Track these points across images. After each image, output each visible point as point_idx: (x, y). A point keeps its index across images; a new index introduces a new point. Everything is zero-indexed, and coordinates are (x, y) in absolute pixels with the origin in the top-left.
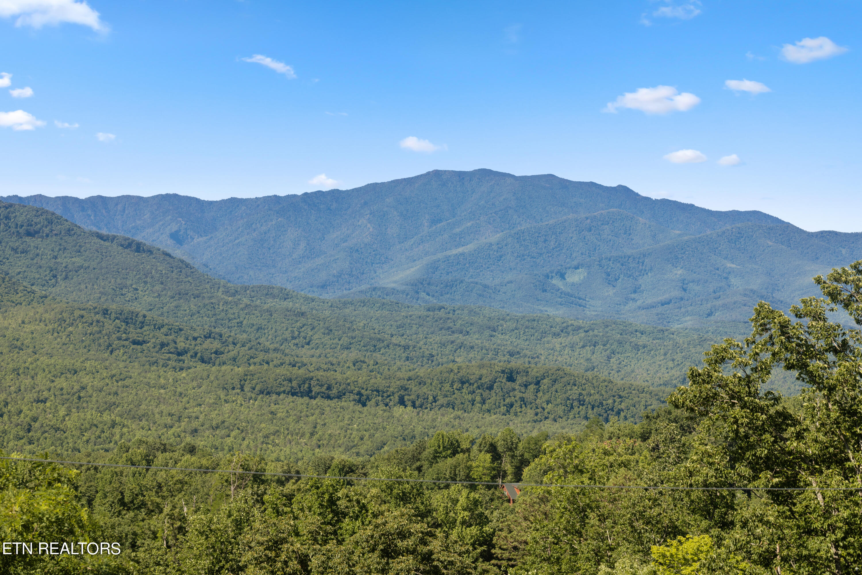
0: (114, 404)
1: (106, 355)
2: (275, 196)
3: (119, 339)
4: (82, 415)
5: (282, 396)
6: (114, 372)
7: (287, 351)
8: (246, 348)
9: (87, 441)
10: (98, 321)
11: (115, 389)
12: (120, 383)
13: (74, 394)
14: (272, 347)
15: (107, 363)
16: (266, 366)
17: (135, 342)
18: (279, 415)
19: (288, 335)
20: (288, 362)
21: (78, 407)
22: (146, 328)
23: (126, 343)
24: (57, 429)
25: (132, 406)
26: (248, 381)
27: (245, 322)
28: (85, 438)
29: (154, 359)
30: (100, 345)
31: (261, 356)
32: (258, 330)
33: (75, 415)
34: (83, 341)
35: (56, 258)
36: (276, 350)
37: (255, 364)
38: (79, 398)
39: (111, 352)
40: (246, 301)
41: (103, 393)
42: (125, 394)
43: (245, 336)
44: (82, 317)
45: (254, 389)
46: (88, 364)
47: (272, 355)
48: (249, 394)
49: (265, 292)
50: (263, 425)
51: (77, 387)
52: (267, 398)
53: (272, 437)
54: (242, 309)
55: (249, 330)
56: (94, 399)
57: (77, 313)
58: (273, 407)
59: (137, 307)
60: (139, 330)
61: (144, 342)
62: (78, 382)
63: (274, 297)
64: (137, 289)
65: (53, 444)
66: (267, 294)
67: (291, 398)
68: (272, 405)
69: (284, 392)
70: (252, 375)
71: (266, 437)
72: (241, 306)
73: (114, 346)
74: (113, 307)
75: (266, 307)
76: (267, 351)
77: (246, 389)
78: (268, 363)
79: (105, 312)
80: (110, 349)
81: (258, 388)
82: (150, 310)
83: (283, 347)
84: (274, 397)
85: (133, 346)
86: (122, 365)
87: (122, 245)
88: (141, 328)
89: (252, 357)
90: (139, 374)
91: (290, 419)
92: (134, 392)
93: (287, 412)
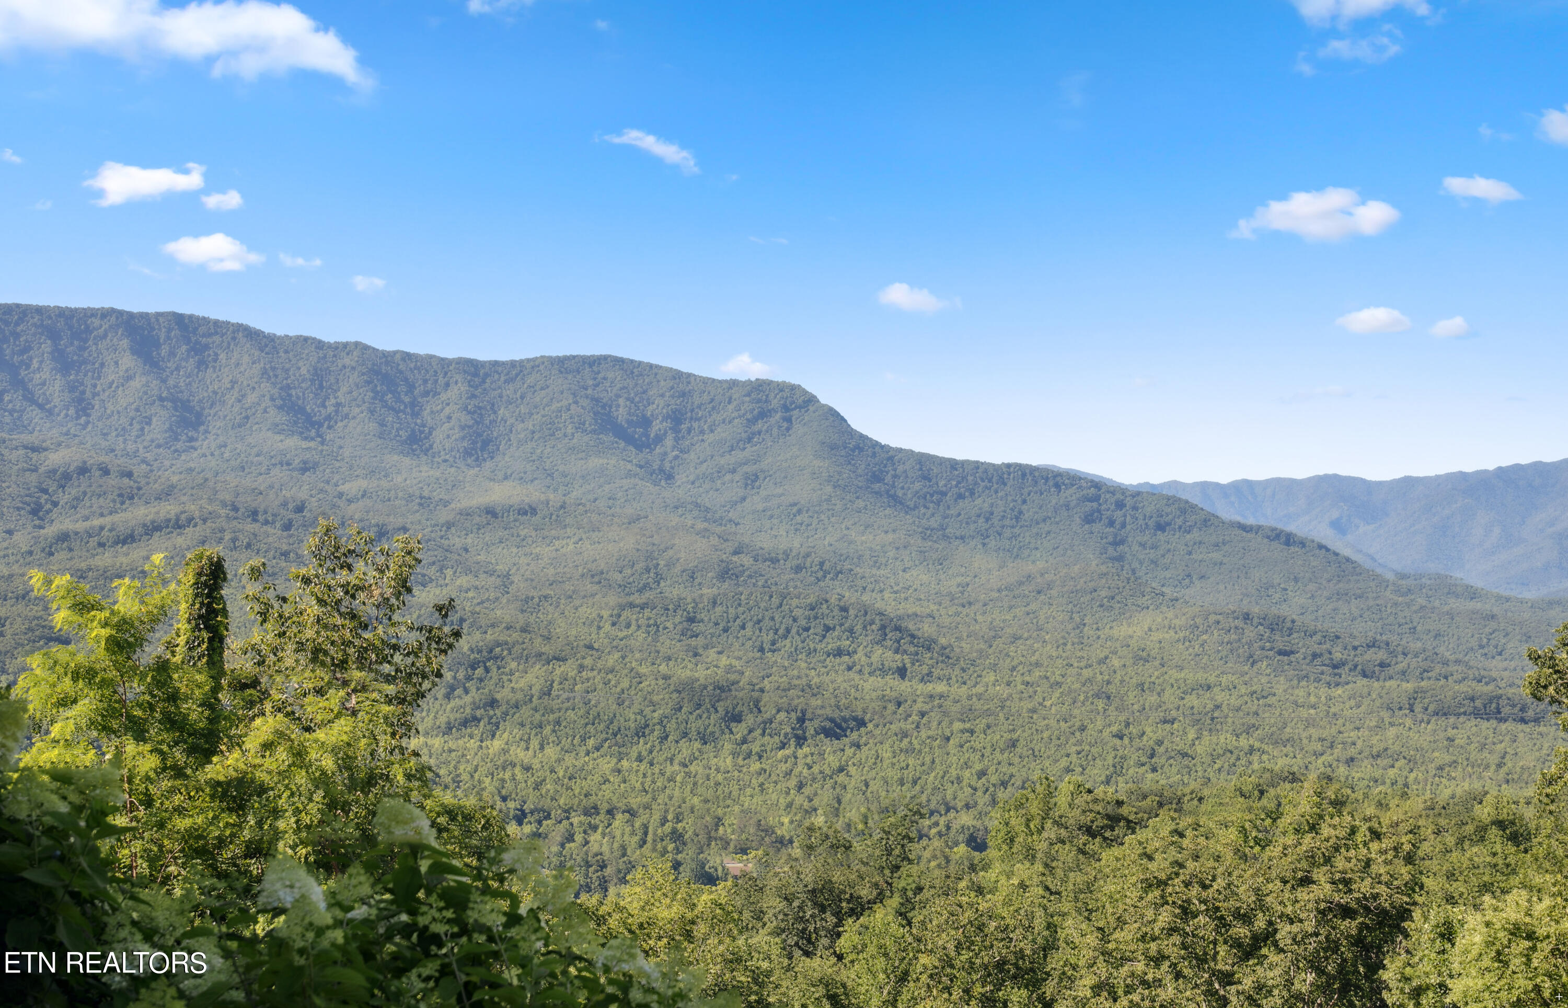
0: (1254, 726)
1: (1246, 668)
2: (1461, 472)
3: (1263, 649)
4: (1214, 739)
5: (1462, 719)
6: (1254, 688)
7: (1471, 663)
8: (1420, 660)
9: (1219, 770)
10: (1236, 628)
11: (1254, 708)
12: (1261, 702)
13: (1206, 714)
14: (1452, 658)
15: (1247, 678)
16: (1443, 681)
17: (1281, 653)
18: (1457, 742)
19: (1474, 643)
20: (1471, 676)
21: (1210, 730)
22: (1295, 635)
23: (1271, 653)
24: (1185, 755)
25: (1274, 729)
26: (1418, 700)
27: (1419, 628)
28: (1216, 766)
29: (1304, 673)
30: (1239, 656)
31: (1438, 669)
32: (1435, 637)
33: (1206, 737)
34: (1219, 651)
35: (1190, 553)
36: (1458, 662)
37: (1429, 678)
38: (1212, 719)
39: (1252, 665)
40: (1421, 601)
41: (1241, 714)
42: (1267, 715)
43: (1419, 644)
44: (1218, 622)
45: (1426, 709)
46: (1224, 680)
47: (1453, 668)
48: (1420, 716)
49: (1446, 590)
50: (1436, 754)
51: (1210, 706)
52: (1442, 722)
53: (1447, 769)
54: (1416, 612)
55: (1425, 637)
56: (1230, 720)
57: (1212, 618)
58: (1451, 732)
59: (1288, 611)
60: (1286, 638)
61: (1292, 652)
62: (1212, 699)
63: (1457, 596)
64: (1286, 590)
65: (1179, 772)
66: (1449, 593)
67: (1473, 722)
68: (1449, 729)
69: (1465, 713)
70: (1425, 692)
71: (1441, 768)
72: (1414, 608)
73: (1255, 657)
74: (1256, 610)
75: (1446, 608)
76: (1446, 663)
77: (1418, 708)
78: (1446, 678)
79: (1247, 617)
80: (1252, 661)
81: (1432, 708)
82: (1302, 614)
83: (1467, 658)
84: (1452, 719)
85: (1278, 658)
86: (1264, 680)
87: (1268, 537)
88: (1289, 636)
89: (1425, 671)
90: (1285, 691)
91: (1473, 746)
92: (1277, 713)
93: (1469, 738)
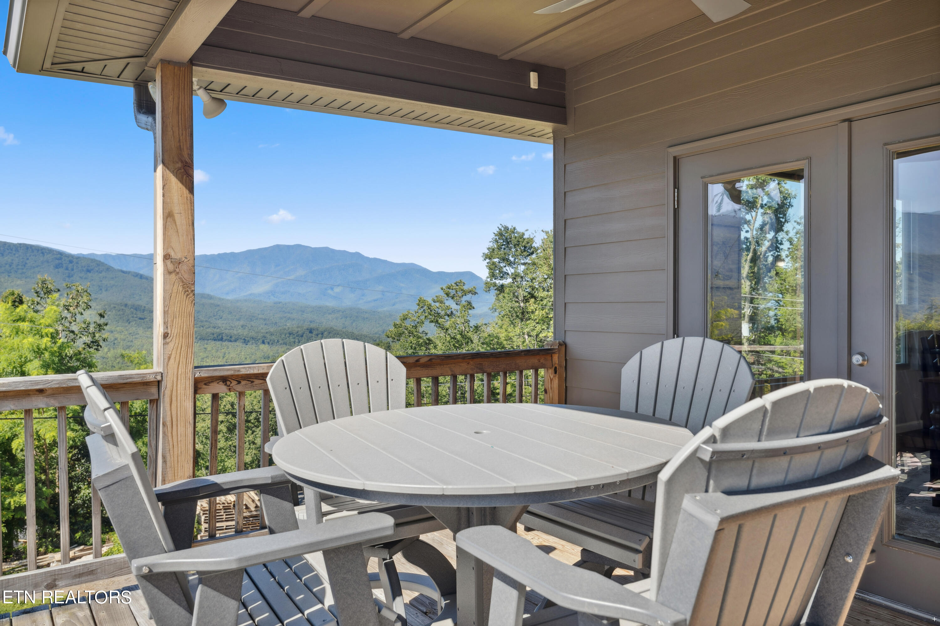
0: (131, 346)
1: (127, 324)
3: (133, 317)
4: (116, 351)
5: (210, 341)
6: (131, 332)
7: (211, 322)
9: (119, 363)
10: (123, 309)
11: (131, 339)
12: (134, 337)
13: (111, 342)
15: (127, 328)
17: (140, 319)
19: (211, 314)
20: (212, 326)
21: (114, 348)
22: (145, 312)
23: (137, 319)
24: (104, 358)
25: (140, 347)
28: (117, 361)
29: (150, 326)
30: (123, 320)
33: (112, 351)
34: (115, 318)
35: (101, 281)
36: (206, 321)
38: (114, 344)
39: (129, 323)
41: (126, 341)
42: (136, 342)
44: (115, 307)
46: (118, 329)
47: (205, 323)
51: (113, 339)
52: (203, 342)
56: (121, 344)
57: (112, 306)
59: (140, 303)
60: (142, 313)
61: (145, 318)
62: (113, 336)
64: (141, 295)
65: (102, 364)
67: (213, 342)
69: (210, 339)
73: (130, 320)
74: (130, 303)
79: (126, 305)
80: (128, 321)
82: (147, 304)
83: (209, 320)
85: (140, 320)
86: (134, 329)
87: (133, 276)
88: (143, 312)
90: (143, 332)
92: (140, 340)
